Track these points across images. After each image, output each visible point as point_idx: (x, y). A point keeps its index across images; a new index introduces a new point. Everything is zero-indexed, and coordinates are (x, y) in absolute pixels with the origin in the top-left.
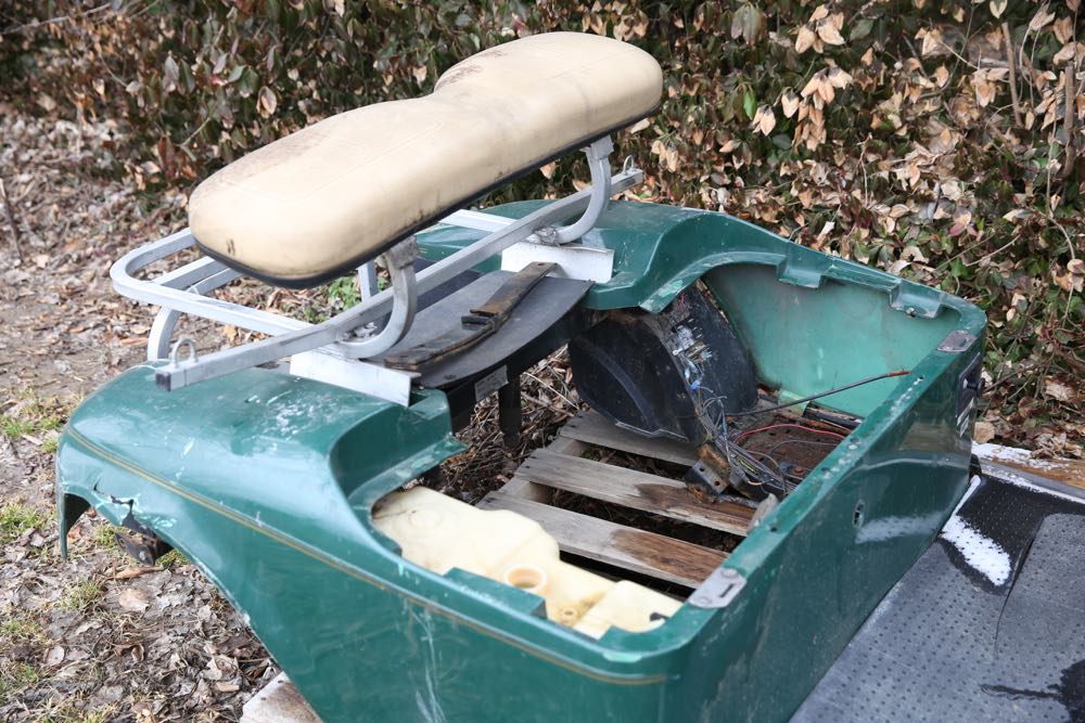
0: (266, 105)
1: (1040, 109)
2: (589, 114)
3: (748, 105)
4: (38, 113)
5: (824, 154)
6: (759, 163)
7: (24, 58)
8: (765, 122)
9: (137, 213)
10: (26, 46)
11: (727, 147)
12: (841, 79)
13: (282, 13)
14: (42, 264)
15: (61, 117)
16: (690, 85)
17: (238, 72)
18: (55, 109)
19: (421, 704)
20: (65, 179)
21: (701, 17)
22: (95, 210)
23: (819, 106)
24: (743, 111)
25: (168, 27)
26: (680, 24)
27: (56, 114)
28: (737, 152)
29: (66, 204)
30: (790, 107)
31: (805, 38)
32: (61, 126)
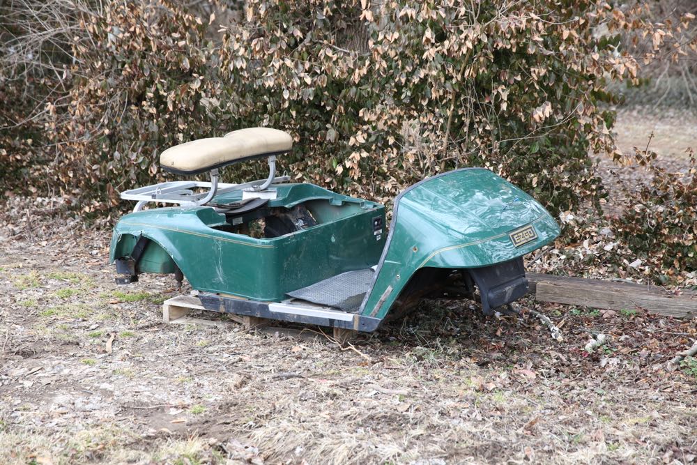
0: (153, 171)
1: (425, 162)
2: (267, 145)
3: (334, 164)
4: (27, 194)
5: (360, 180)
6: (340, 187)
7: (22, 170)
8: (340, 170)
9: (84, 227)
10: (24, 164)
11: (328, 180)
12: (365, 154)
13: (159, 138)
14: (44, 245)
15: (38, 196)
16: (315, 159)
17: (141, 159)
18: (36, 192)
19: (217, 270)
20: (45, 219)
21: (319, 136)
22: (63, 229)
23: (356, 162)
24: (333, 166)
25: (106, 147)
26: (312, 139)
27: (36, 194)
28: (331, 182)
29: (48, 227)
30: (348, 164)
31: (352, 141)
32: (39, 199)
